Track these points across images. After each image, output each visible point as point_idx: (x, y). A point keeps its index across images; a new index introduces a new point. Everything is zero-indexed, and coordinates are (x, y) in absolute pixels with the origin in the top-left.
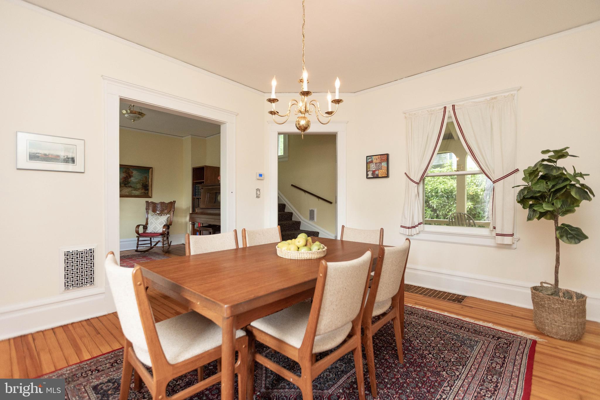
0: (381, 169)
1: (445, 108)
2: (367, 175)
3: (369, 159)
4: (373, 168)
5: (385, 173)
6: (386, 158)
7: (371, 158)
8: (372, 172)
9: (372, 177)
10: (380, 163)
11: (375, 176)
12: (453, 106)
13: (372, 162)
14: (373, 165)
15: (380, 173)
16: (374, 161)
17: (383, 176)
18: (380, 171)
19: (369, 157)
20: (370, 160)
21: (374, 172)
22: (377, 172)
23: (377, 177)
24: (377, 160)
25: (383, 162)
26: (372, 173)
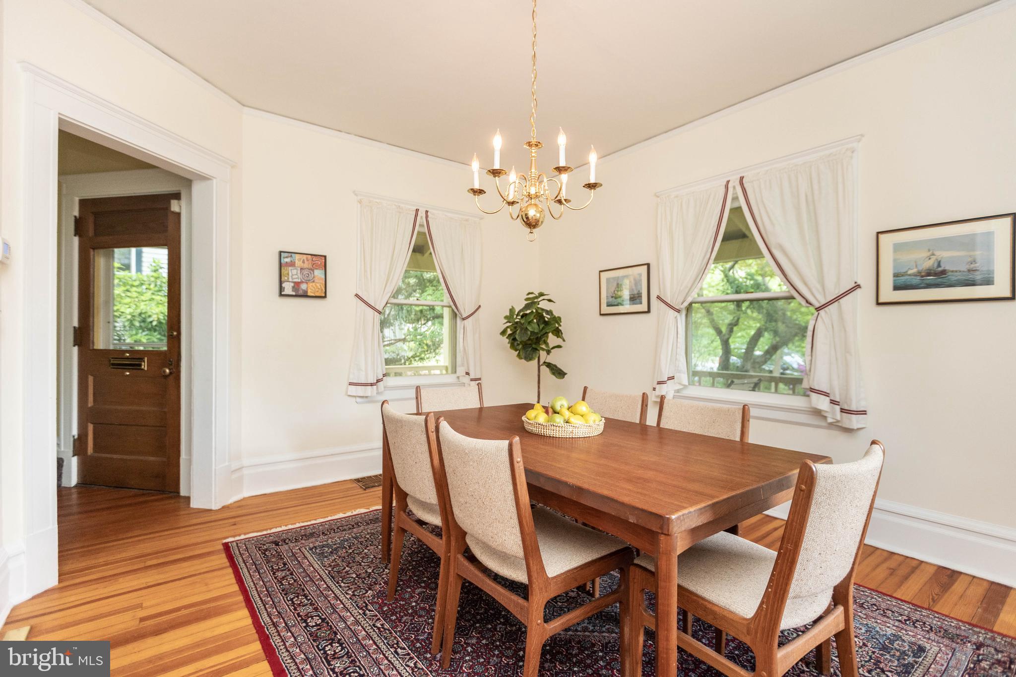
0: (314, 282)
1: (417, 210)
2: (281, 289)
3: (287, 257)
4: (296, 276)
5: (322, 290)
6: (320, 261)
7: (291, 256)
8: (293, 284)
9: (294, 293)
10: (311, 269)
11: (301, 292)
12: (427, 212)
13: (292, 264)
14: (295, 272)
15: (311, 290)
16: (298, 263)
17: (317, 294)
18: (310, 285)
19: (286, 255)
20: (288, 260)
21: (297, 285)
22: (304, 286)
23: (305, 295)
24: (303, 262)
25: (316, 269)
26: (293, 287)
